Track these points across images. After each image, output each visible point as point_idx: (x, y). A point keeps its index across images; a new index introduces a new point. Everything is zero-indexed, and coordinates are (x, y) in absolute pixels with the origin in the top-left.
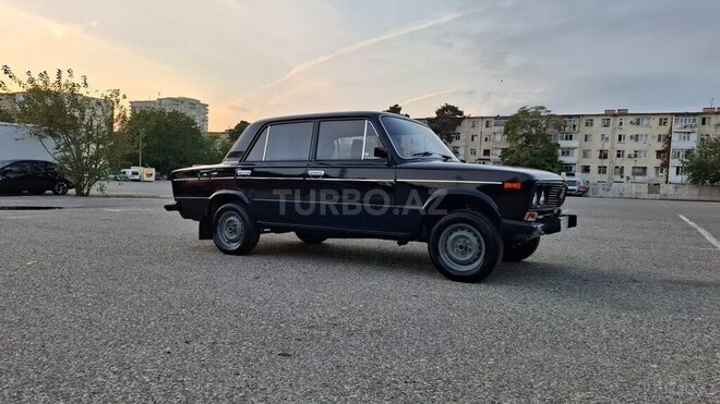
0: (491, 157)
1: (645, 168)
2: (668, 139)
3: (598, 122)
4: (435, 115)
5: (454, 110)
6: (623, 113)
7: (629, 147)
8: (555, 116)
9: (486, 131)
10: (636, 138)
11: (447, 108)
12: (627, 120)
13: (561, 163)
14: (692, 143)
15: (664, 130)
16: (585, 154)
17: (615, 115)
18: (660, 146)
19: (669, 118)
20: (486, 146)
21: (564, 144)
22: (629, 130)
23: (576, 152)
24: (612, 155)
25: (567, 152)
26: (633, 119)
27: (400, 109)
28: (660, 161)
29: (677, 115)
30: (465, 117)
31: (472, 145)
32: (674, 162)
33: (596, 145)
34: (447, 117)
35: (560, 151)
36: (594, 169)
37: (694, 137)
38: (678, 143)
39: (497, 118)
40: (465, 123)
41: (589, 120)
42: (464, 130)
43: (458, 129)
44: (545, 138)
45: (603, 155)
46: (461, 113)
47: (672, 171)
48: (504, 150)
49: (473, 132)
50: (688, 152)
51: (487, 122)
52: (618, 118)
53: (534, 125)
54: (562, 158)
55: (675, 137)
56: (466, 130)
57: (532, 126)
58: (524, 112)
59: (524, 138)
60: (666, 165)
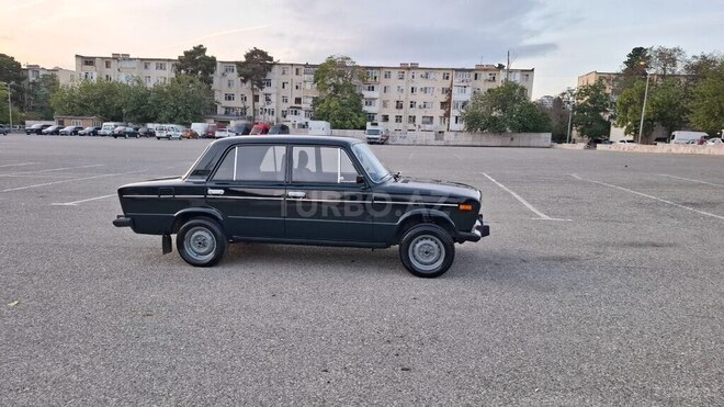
0: (303, 106)
1: (432, 118)
2: (449, 92)
3: (395, 74)
4: (244, 60)
5: (263, 54)
6: (414, 67)
7: (419, 98)
8: (359, 67)
9: (297, 79)
10: (425, 90)
11: (256, 52)
12: (418, 74)
13: (366, 113)
14: (467, 96)
15: (446, 84)
16: (385, 104)
17: (409, 69)
18: (443, 98)
19: (450, 72)
20: (297, 94)
21: (367, 94)
22: (420, 83)
23: (377, 102)
24: (406, 105)
25: (370, 102)
26: (423, 73)
27: (205, 50)
28: (443, 112)
29: (457, 70)
30: (275, 64)
31: (283, 93)
32: (454, 113)
33: (393, 96)
34: (257, 62)
35: (364, 101)
36: (392, 118)
37: (469, 90)
38: (457, 96)
39: (306, 66)
40: (276, 69)
41: (387, 71)
42: (275, 76)
43: (269, 76)
44: (351, 89)
45: (399, 105)
46: (271, 59)
47: (453, 120)
48: (315, 99)
49: (284, 79)
50: (464, 104)
51: (297, 70)
52: (411, 71)
53: (341, 75)
54: (365, 108)
55: (455, 90)
56: (276, 76)
57: (339, 76)
58: (331, 62)
59: (332, 88)
60: (447, 115)
